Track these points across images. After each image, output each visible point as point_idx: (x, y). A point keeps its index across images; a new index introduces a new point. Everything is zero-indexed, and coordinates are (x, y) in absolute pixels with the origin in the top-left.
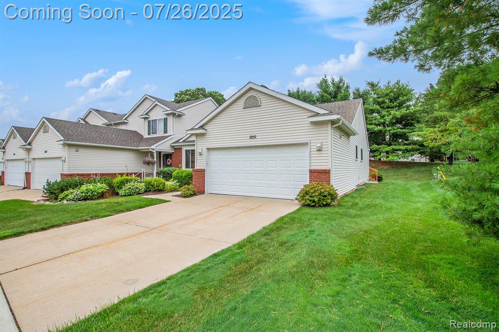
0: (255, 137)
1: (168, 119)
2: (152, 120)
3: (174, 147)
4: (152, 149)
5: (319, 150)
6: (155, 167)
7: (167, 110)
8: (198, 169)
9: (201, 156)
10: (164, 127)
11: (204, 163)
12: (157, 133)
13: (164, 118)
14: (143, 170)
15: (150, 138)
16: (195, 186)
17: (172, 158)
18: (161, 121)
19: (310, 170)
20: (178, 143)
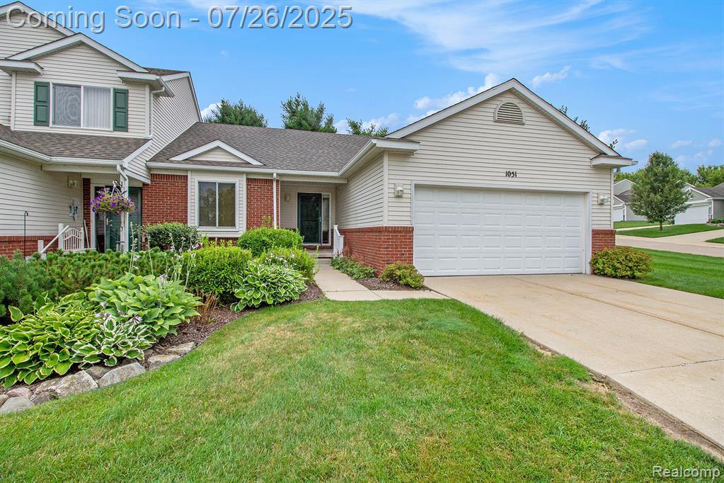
0: (514, 174)
1: (130, 95)
2: (54, 84)
3: (152, 172)
4: (123, 169)
5: (601, 204)
6: (125, 218)
7: (133, 71)
8: (398, 227)
9: (401, 200)
10: (115, 113)
11: (409, 214)
12: (80, 125)
13: (114, 89)
14: (62, 229)
15: (50, 134)
16: (388, 264)
17: (142, 199)
18: (98, 96)
19: (593, 231)
20: (172, 162)
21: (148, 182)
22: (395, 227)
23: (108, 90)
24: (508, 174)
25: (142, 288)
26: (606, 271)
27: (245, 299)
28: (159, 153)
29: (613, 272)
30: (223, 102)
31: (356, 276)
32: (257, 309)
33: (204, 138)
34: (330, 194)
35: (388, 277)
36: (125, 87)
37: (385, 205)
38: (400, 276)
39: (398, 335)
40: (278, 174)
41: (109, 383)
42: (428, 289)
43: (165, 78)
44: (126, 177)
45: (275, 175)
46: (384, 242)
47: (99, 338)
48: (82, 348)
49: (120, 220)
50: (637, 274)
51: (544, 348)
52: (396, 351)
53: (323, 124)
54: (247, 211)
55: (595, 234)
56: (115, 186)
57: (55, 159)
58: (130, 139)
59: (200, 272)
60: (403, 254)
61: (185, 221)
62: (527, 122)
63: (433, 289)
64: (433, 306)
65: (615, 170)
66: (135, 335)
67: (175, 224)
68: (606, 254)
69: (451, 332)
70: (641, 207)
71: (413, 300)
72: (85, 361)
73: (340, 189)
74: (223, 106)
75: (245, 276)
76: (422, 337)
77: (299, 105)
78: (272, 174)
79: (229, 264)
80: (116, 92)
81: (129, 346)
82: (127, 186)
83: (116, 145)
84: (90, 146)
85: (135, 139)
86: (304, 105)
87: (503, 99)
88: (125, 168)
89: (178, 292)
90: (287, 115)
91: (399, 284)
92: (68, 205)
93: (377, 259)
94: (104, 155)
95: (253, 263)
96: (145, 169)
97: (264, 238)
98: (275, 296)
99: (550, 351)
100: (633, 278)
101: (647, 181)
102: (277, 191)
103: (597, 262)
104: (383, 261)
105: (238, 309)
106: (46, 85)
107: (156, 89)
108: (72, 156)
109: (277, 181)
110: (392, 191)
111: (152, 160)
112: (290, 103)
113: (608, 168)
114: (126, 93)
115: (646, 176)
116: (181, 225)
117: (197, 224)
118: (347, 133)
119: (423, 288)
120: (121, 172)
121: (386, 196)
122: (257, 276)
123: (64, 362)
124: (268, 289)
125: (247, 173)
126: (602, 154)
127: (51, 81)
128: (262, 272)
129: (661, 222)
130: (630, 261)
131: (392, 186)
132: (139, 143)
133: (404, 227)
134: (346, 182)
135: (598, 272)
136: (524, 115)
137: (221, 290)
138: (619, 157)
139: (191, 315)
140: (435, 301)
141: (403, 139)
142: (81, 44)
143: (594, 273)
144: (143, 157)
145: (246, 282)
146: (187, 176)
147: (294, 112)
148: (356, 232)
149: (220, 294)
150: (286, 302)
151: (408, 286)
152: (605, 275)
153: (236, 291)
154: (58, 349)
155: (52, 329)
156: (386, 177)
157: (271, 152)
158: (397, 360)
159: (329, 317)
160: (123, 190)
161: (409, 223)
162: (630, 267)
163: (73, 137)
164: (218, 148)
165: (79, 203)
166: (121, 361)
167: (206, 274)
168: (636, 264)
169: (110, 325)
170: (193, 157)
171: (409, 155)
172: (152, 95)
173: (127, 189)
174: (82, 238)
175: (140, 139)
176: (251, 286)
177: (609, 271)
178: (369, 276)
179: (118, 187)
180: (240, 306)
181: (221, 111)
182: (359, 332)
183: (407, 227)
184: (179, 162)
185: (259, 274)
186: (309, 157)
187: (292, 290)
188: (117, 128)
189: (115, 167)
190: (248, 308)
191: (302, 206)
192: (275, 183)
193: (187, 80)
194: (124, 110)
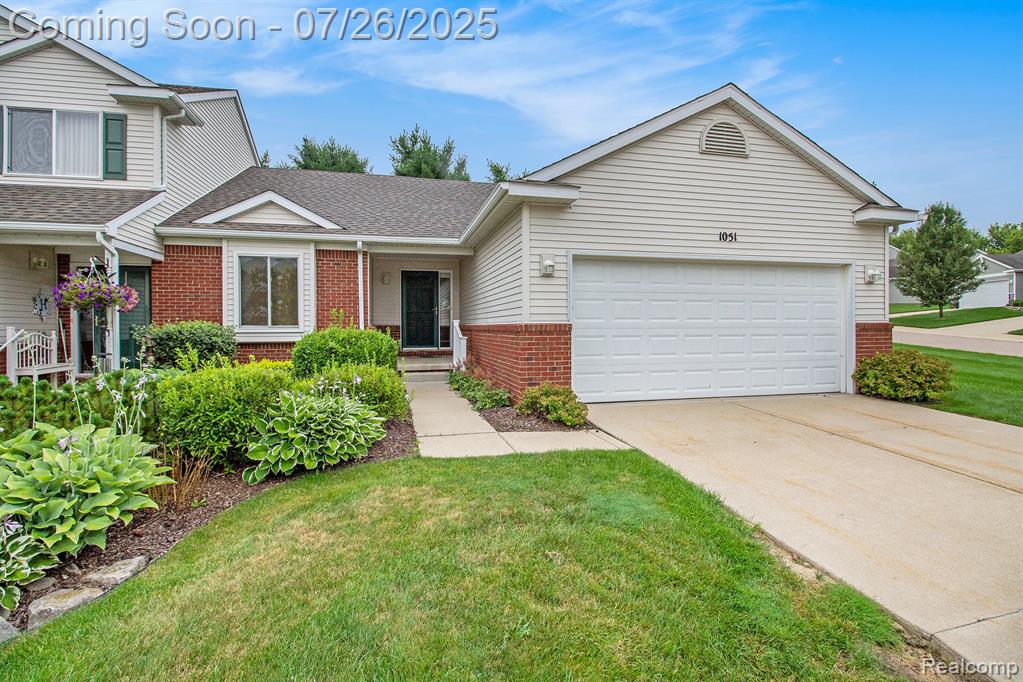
0: (733, 237)
1: (129, 122)
2: (9, 108)
3: (165, 243)
4: (108, 238)
5: (870, 283)
6: (114, 317)
7: (134, 85)
8: (546, 325)
9: (551, 281)
10: (106, 151)
11: (564, 303)
12: (50, 171)
13: (105, 114)
14: (12, 334)
16: (530, 385)
17: (150, 285)
18: (79, 124)
19: (857, 325)
20: (197, 226)
21: (160, 258)
22: (541, 326)
23: (94, 116)
24: (723, 237)
26: (880, 390)
27: (266, 461)
28: (179, 213)
29: (892, 392)
30: (305, 140)
31: (479, 404)
32: (290, 477)
34: (451, 272)
35: (528, 407)
36: (120, 111)
37: (526, 289)
38: (547, 408)
39: (526, 537)
40: (364, 243)
42: (594, 427)
43: (185, 98)
44: (115, 252)
45: (359, 244)
46: (523, 349)
49: (105, 318)
50: (931, 394)
51: (799, 560)
52: (517, 580)
53: (451, 169)
54: (317, 301)
55: (861, 330)
56: (93, 265)
58: (128, 191)
59: (186, 415)
60: (555, 369)
61: (218, 318)
62: (752, 154)
63: (601, 427)
64: (599, 467)
65: (891, 229)
67: (196, 324)
68: (880, 362)
69: (627, 527)
70: (912, 285)
71: (564, 454)
73: (464, 265)
74: (306, 147)
75: (270, 418)
76: (571, 543)
77: (416, 142)
78: (355, 243)
79: (239, 400)
80: (108, 118)
82: (117, 266)
83: (104, 202)
84: (60, 203)
85: (137, 191)
86: (424, 142)
87: (714, 117)
88: (112, 237)
90: (399, 156)
91: (546, 420)
92: (29, 296)
93: (514, 377)
94: (79, 217)
95: (286, 396)
97: (332, 344)
98: (321, 454)
99: (812, 566)
100: (923, 401)
101: (920, 246)
102: (365, 269)
103: (865, 375)
104: (522, 380)
105: (254, 480)
107: (171, 113)
109: (365, 254)
110: (537, 266)
111: (167, 223)
112: (402, 140)
113: (882, 225)
114: (123, 119)
115: (918, 238)
116: (206, 325)
117: (237, 320)
118: (486, 181)
119: (587, 425)
120: (104, 243)
121: (526, 275)
122: (293, 419)
124: (308, 441)
125: (317, 242)
126: (871, 204)
127: (5, 104)
128: (302, 410)
129: (941, 305)
130: (919, 374)
131: (537, 259)
132: (141, 197)
133: (556, 325)
134: (472, 254)
135: (864, 390)
136: (748, 142)
137: (226, 445)
138: (898, 207)
139: (136, 506)
140: (602, 455)
141: (554, 182)
142: (52, 44)
143: (859, 392)
144: (148, 218)
145: (272, 430)
146: (221, 248)
147: (408, 153)
148: (485, 331)
149: (223, 452)
150: (341, 466)
151: (560, 424)
152: (879, 396)
153: (252, 446)
156: (526, 245)
158: (515, 605)
159: (409, 496)
160: (109, 272)
161: (564, 317)
162: (920, 384)
163: (38, 190)
164: (271, 203)
165: (50, 292)
167: (196, 420)
168: (928, 379)
170: (230, 218)
171: (565, 207)
172: (165, 122)
173: (116, 270)
174: (54, 347)
175: (144, 192)
176: (278, 436)
177: (884, 389)
178: (501, 404)
180: (259, 474)
181: (302, 154)
182: (455, 532)
183: (560, 325)
184: (208, 226)
185: (296, 415)
186: (415, 215)
187: (355, 441)
188: (109, 174)
189: (92, 235)
190: (273, 477)
191: (408, 291)
192: (360, 258)
193: (233, 101)
194: (120, 147)
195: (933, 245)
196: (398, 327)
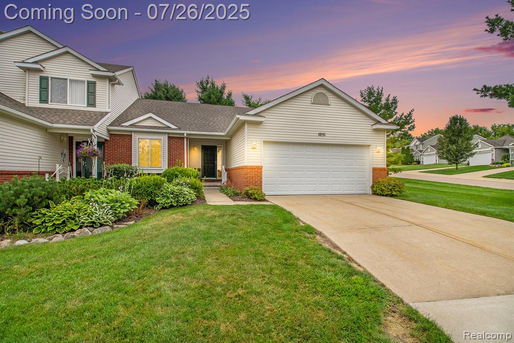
0: (324, 135)
1: (97, 85)
2: (51, 78)
3: (110, 133)
4: (94, 131)
6: (95, 161)
7: (99, 70)
8: (253, 166)
9: (255, 150)
10: (88, 95)
11: (260, 158)
12: (67, 103)
13: (88, 81)
14: (58, 167)
15: (49, 109)
16: (247, 187)
17: (104, 149)
18: (78, 85)
19: (373, 168)
20: (123, 126)
21: (108, 139)
22: (251, 166)
23: (84, 82)
24: (320, 134)
25: (110, 194)
26: (378, 192)
27: (162, 203)
28: (114, 120)
29: (382, 193)
31: (229, 195)
32: (168, 208)
33: (142, 110)
34: (222, 146)
35: (245, 194)
36: (93, 80)
37: (246, 153)
38: (251, 194)
40: (187, 134)
41: (97, 233)
42: (267, 201)
43: (118, 73)
44: (96, 136)
45: (185, 134)
47: (91, 215)
48: (84, 219)
49: (92, 162)
50: (394, 193)
53: (225, 97)
54: (169, 157)
55: (374, 170)
56: (89, 141)
57: (55, 125)
58: (97, 112)
59: (138, 188)
61: (130, 163)
62: (331, 104)
63: (270, 201)
66: (107, 214)
67: (125, 165)
68: (379, 182)
70: (444, 154)
72: (86, 224)
73: (226, 144)
74: (156, 84)
75: (162, 191)
77: (208, 83)
78: (183, 134)
79: (154, 185)
80: (89, 83)
81: (105, 219)
82: (96, 141)
83: (89, 116)
84: (74, 117)
85: (100, 112)
86: (212, 84)
87: (317, 90)
89: (127, 197)
90: (200, 90)
91: (251, 198)
92: (60, 153)
94: (83, 123)
95: (166, 185)
96: (106, 130)
97: (176, 173)
98: (177, 202)
100: (392, 196)
101: (447, 135)
102: (187, 144)
103: (374, 187)
104: (244, 186)
105: (158, 209)
106: (47, 78)
107: (113, 81)
108: (64, 123)
109: (187, 138)
110: (250, 145)
111: (110, 125)
112: (202, 83)
113: (384, 130)
114: (94, 83)
115: (446, 132)
116: (128, 165)
117: (137, 165)
119: (264, 200)
120: (93, 133)
121: (246, 147)
123: (76, 225)
124: (174, 198)
125: (168, 133)
126: (378, 122)
127: (50, 76)
128: (171, 189)
129: (457, 164)
130: (390, 186)
131: (250, 142)
132: (103, 115)
134: (229, 139)
135: (375, 193)
136: (329, 99)
137: (149, 198)
139: (133, 207)
141: (256, 115)
142: (67, 53)
143: (372, 193)
144: (105, 123)
145: (163, 194)
146: (132, 135)
147: (204, 89)
149: (148, 200)
150: (183, 205)
151: (255, 199)
153: (157, 199)
154: (73, 219)
155: (70, 211)
156: (246, 137)
157: (184, 119)
159: (204, 211)
160: (94, 143)
161: (260, 164)
162: (390, 190)
163: (63, 110)
164: (151, 117)
165: (66, 151)
166: (101, 225)
167: (141, 190)
168: (393, 188)
169: (96, 209)
170: (135, 123)
172: (110, 85)
173: (96, 143)
174: (69, 173)
175: (103, 112)
176: (165, 196)
178: (236, 194)
179: (91, 142)
180: (159, 207)
181: (154, 87)
182: (216, 216)
183: (258, 166)
184: (126, 127)
185: (169, 190)
186: (207, 123)
187: (187, 199)
188: (89, 105)
189: (90, 130)
190: (163, 208)
191: (204, 154)
192: (185, 140)
193: (131, 72)
194: (93, 94)
195: (453, 135)
196: (200, 169)
